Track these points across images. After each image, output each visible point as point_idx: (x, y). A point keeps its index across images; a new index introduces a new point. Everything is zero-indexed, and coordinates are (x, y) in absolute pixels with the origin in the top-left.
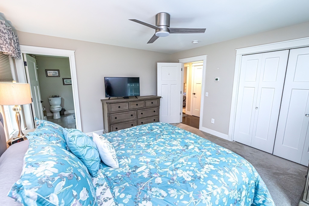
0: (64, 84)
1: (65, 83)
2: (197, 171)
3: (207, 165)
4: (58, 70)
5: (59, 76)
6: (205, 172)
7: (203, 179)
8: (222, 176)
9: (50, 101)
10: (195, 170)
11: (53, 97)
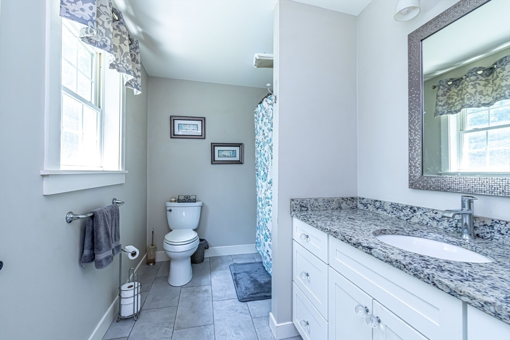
0: (213, 161)
1: (217, 158)
4: (203, 120)
5: (202, 137)
9: (168, 212)
11: (179, 201)
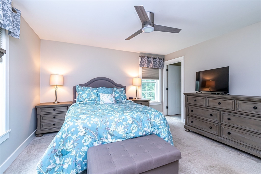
2: (82, 122)
3: (84, 132)
6: (79, 126)
7: (75, 121)
8: (72, 136)
10: (84, 121)
